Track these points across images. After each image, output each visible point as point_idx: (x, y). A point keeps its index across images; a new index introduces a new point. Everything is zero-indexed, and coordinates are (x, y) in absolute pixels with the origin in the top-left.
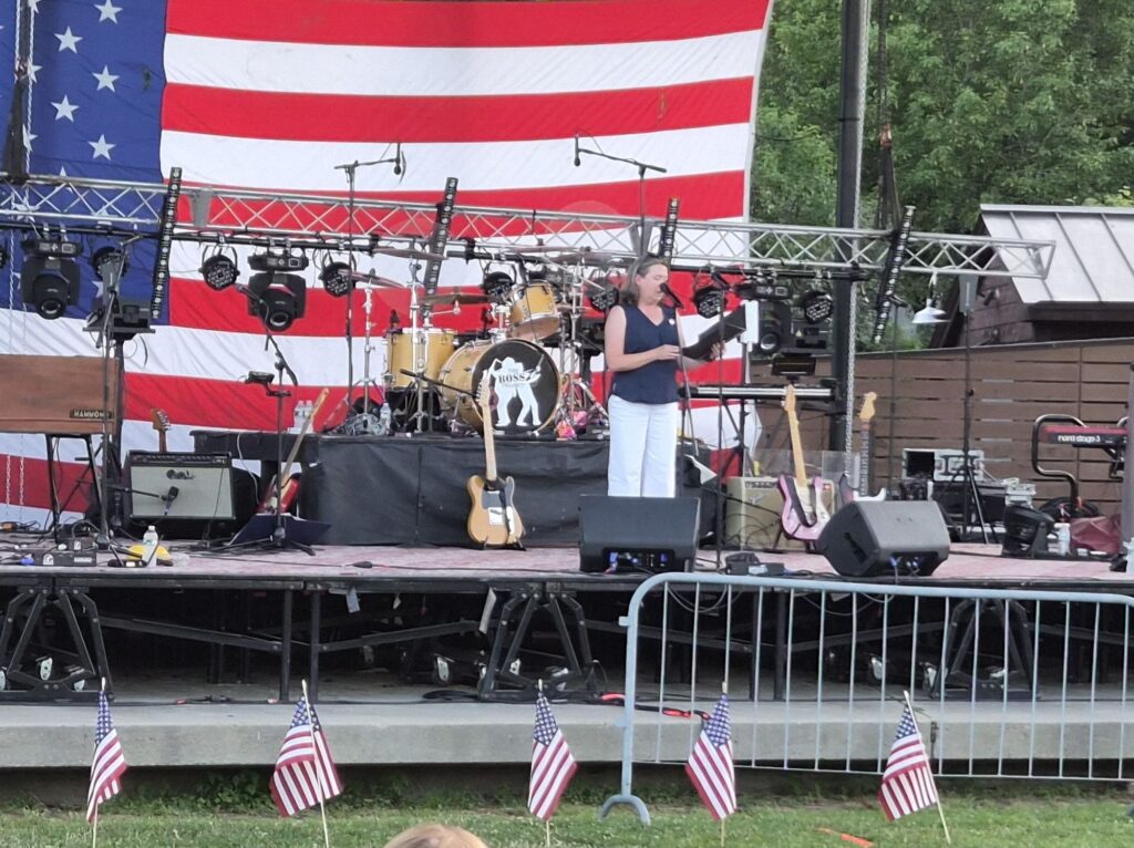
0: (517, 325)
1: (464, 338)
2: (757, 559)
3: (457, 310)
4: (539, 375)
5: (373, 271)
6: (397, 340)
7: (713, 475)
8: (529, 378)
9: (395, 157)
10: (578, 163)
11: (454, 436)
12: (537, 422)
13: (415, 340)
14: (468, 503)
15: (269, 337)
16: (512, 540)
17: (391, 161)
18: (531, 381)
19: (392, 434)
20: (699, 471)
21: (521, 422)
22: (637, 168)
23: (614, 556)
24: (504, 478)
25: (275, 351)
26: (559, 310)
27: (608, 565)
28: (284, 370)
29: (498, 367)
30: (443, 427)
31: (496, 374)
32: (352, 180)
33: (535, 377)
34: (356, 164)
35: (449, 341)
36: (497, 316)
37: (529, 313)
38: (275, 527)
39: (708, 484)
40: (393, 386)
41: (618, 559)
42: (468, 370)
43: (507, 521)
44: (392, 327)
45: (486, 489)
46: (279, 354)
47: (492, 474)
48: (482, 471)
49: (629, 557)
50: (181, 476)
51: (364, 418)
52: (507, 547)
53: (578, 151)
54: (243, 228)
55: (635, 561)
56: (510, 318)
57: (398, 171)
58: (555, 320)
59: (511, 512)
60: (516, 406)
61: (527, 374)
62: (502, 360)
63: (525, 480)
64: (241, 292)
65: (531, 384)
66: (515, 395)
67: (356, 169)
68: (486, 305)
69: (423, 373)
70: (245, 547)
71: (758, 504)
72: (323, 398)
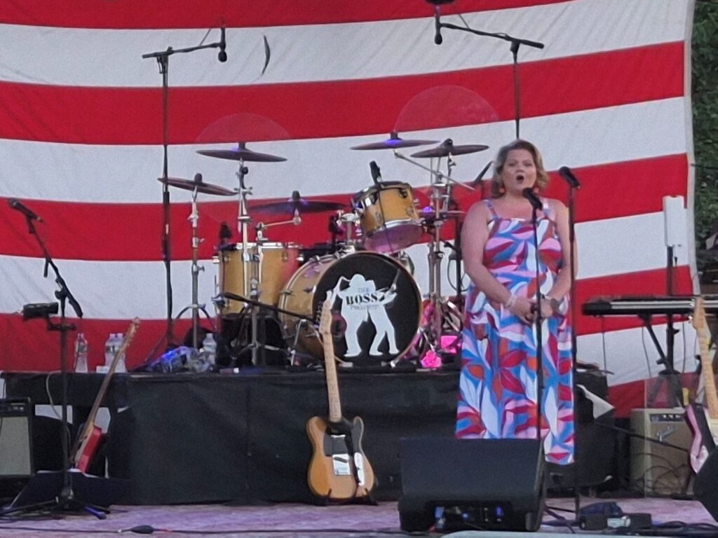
0: (370, 235)
1: (309, 254)
2: (619, 509)
3: (297, 220)
4: (394, 295)
5: (199, 177)
6: (229, 258)
7: (610, 407)
8: (383, 299)
9: (218, 40)
10: (439, 40)
11: (294, 369)
12: (394, 350)
13: (247, 257)
14: (308, 451)
15: (49, 261)
16: (361, 492)
17: (214, 46)
18: (385, 302)
19: (216, 371)
20: (591, 403)
21: (374, 351)
22: (509, 44)
23: (439, 512)
24: (351, 419)
25: (55, 276)
26: (421, 215)
27: (434, 521)
28: (67, 300)
29: (345, 286)
30: (280, 360)
31: (343, 295)
32: (164, 72)
33: (390, 297)
34: (170, 51)
35: (292, 257)
36: (345, 224)
37: (383, 220)
38: (61, 487)
39: (604, 418)
40: (225, 312)
41: (445, 515)
42: (309, 291)
43: (355, 470)
44: (222, 243)
45: (329, 432)
46: (60, 281)
47: (336, 413)
48: (324, 412)
49: (458, 512)
51: (183, 353)
52: (355, 501)
53: (439, 26)
55: (465, 516)
56: (361, 226)
57: (223, 57)
58: (416, 227)
59: (360, 459)
60: (367, 332)
61: (380, 294)
62: (350, 278)
63: (376, 421)
64: (15, 208)
65: (386, 306)
66: (366, 319)
67: (170, 57)
68: (331, 213)
69: (256, 297)
70: (29, 510)
71: (667, 440)
72: (133, 330)
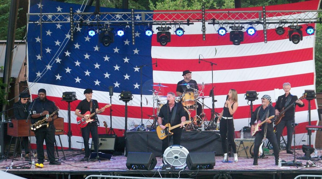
50: (104, 140)
54: (154, 21)
